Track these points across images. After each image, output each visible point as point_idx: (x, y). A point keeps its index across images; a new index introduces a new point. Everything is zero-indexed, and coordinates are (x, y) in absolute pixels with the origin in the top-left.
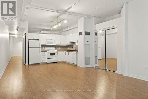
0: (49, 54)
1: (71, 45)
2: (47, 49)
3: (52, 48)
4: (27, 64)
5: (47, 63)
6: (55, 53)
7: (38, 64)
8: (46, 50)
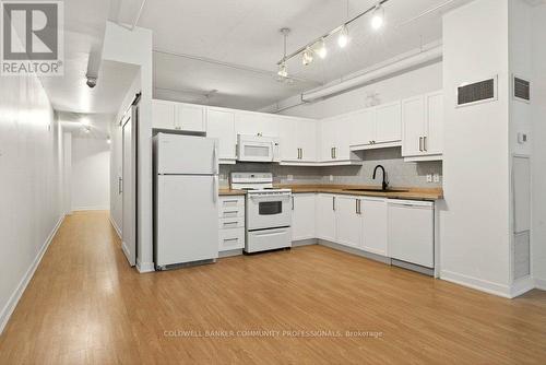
0: (254, 208)
1: (357, 160)
2: (241, 181)
3: (260, 177)
4: (146, 266)
5: (245, 253)
6: (280, 203)
7: (207, 263)
8: (234, 186)
